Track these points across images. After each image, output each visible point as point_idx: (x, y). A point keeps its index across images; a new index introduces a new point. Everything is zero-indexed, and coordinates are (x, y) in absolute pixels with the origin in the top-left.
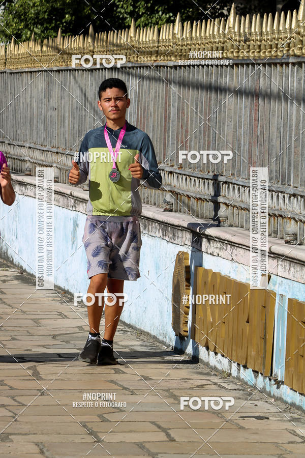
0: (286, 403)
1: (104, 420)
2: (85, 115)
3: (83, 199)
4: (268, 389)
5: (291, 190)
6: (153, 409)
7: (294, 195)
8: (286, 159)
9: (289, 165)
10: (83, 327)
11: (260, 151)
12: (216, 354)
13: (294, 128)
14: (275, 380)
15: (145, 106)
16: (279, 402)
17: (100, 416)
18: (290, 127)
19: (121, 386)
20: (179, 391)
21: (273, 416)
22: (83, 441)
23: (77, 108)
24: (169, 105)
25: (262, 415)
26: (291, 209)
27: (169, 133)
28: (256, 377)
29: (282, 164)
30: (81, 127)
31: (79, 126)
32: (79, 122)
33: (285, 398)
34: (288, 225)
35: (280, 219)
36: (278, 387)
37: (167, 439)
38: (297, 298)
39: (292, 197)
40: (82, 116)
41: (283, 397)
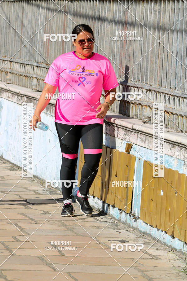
0: (141, 231)
1: (17, 240)
2: (9, 32)
3: (6, 90)
4: (128, 222)
5: (148, 87)
6: (50, 234)
7: (150, 90)
8: (145, 66)
9: (147, 70)
10: (4, 177)
11: (127, 60)
12: (94, 197)
13: (150, 44)
14: (133, 216)
15: (50, 27)
16: (136, 231)
17: (14, 238)
18: (148, 44)
19: (29, 217)
20: (68, 222)
21: (131, 240)
22: (2, 254)
23: (4, 27)
24: (67, 27)
25: (124, 239)
26: (147, 100)
27: (66, 46)
28: (121, 213)
29: (142, 69)
30: (6, 40)
31: (5, 40)
32: (5, 37)
33: (139, 229)
34: (145, 111)
35: (140, 106)
36: (135, 221)
37: (59, 255)
38: (149, 160)
39: (148, 92)
40: (7, 33)
41: (138, 227)
